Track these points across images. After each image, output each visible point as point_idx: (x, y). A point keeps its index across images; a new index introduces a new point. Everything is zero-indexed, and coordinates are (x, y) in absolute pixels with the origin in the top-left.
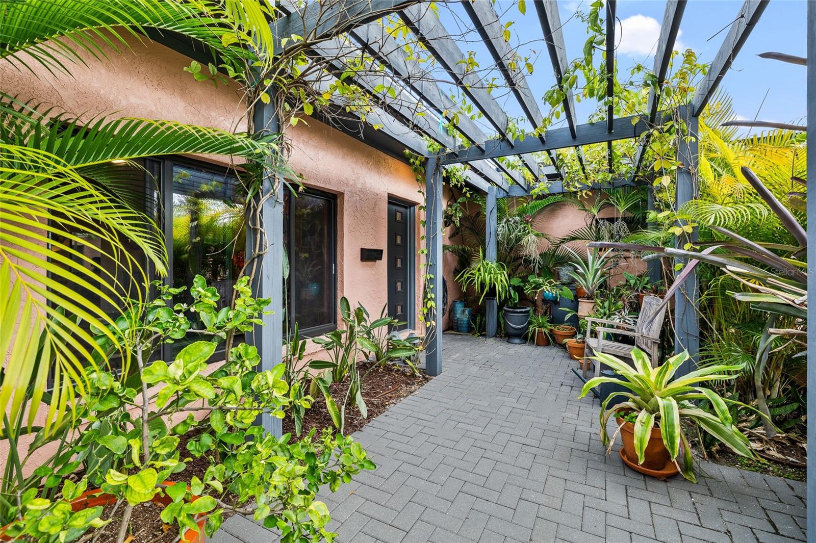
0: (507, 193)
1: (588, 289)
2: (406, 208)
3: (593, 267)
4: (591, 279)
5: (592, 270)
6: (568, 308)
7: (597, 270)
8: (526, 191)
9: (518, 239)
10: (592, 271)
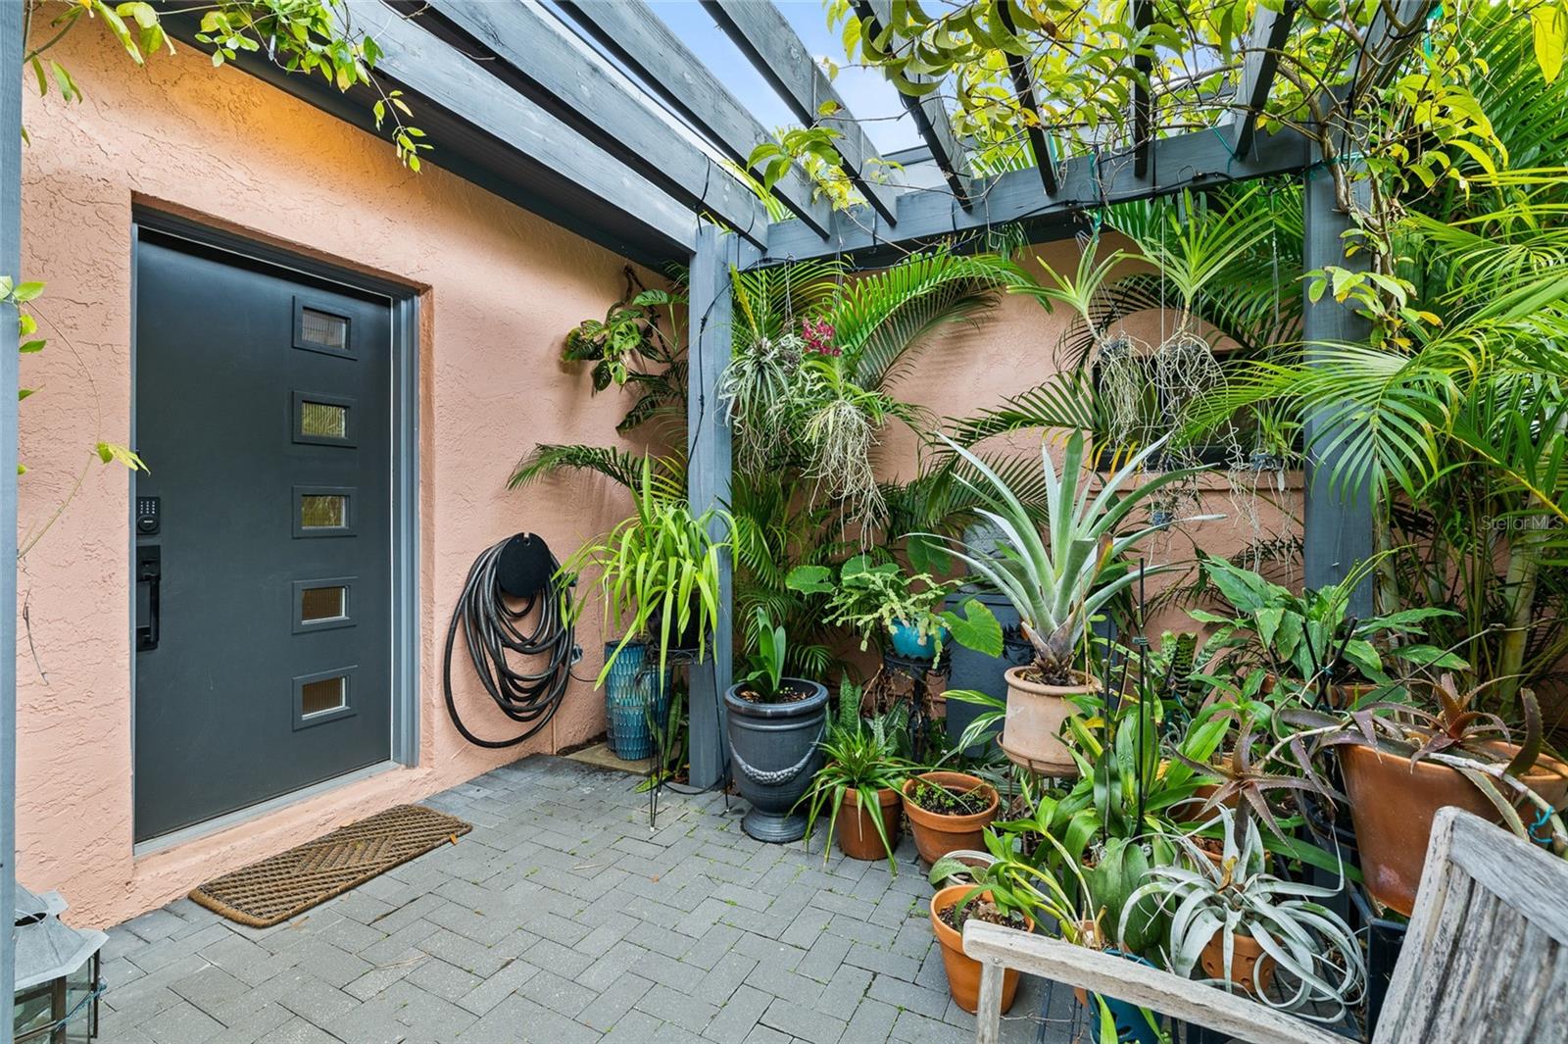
0: (763, 250)
1: (1047, 635)
2: (384, 303)
3: (1064, 530)
4: (1057, 588)
5: (1061, 546)
6: (979, 689)
7: (1080, 551)
8: (825, 237)
9: (794, 419)
10: (1062, 552)
